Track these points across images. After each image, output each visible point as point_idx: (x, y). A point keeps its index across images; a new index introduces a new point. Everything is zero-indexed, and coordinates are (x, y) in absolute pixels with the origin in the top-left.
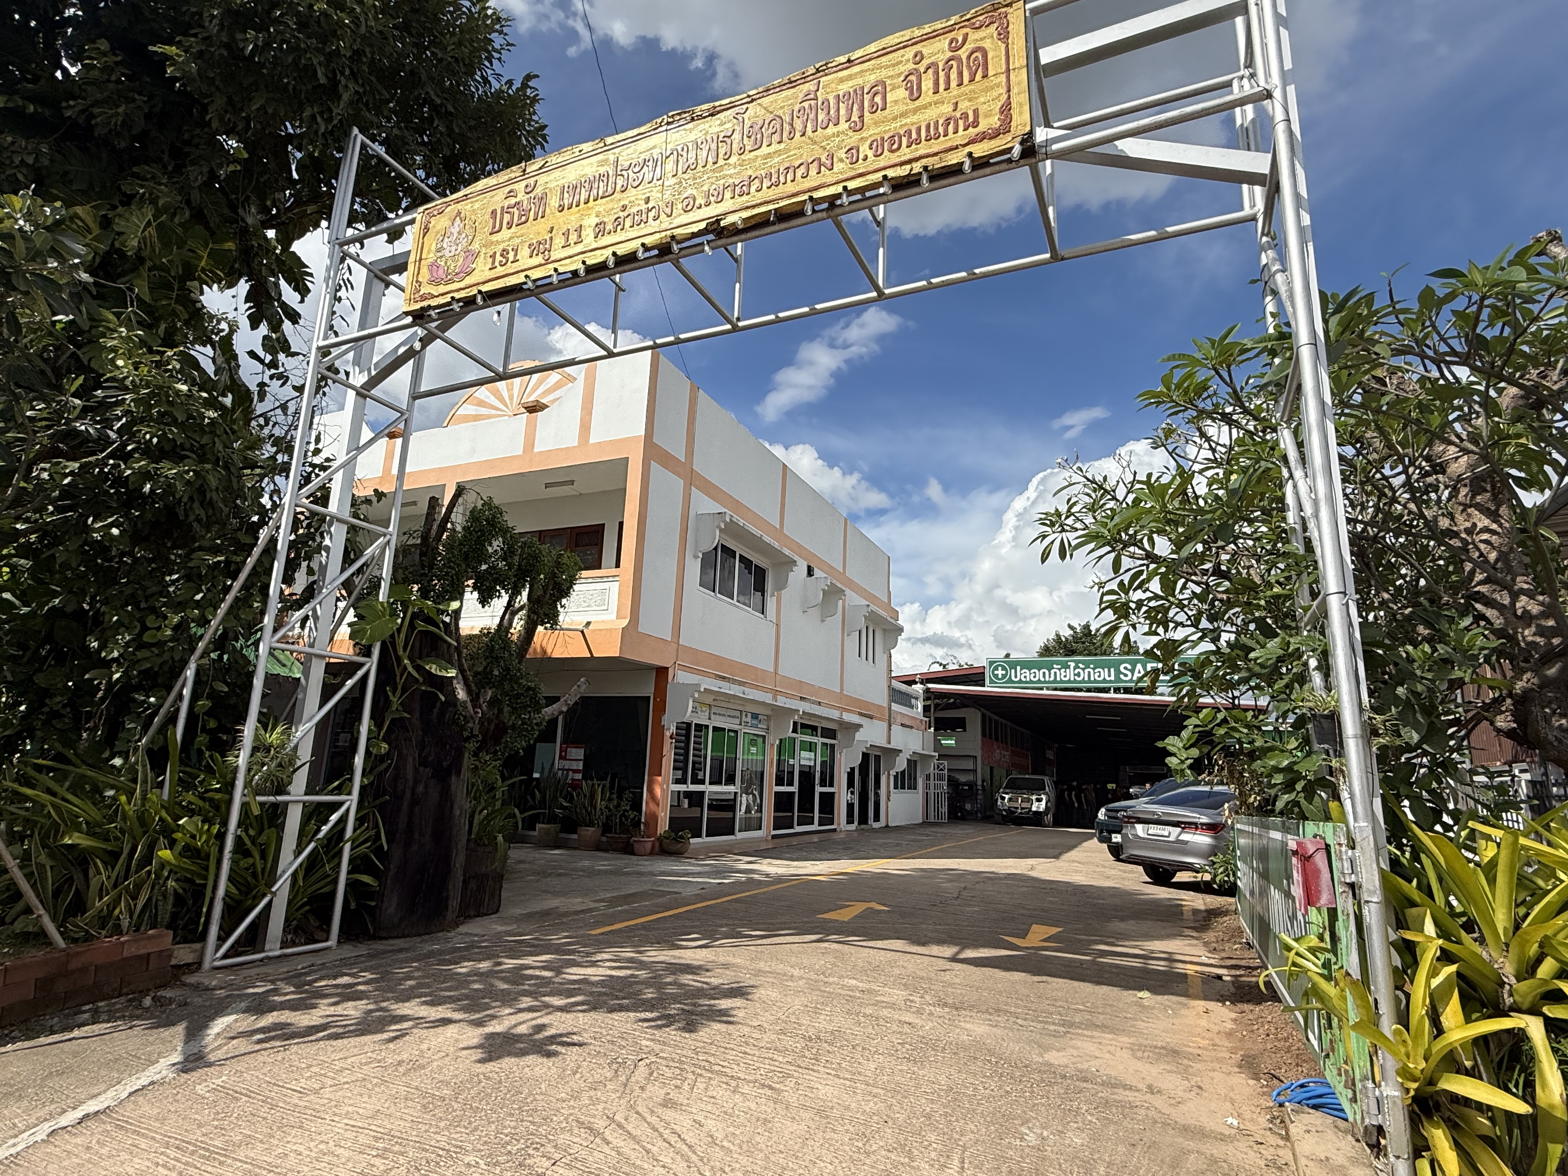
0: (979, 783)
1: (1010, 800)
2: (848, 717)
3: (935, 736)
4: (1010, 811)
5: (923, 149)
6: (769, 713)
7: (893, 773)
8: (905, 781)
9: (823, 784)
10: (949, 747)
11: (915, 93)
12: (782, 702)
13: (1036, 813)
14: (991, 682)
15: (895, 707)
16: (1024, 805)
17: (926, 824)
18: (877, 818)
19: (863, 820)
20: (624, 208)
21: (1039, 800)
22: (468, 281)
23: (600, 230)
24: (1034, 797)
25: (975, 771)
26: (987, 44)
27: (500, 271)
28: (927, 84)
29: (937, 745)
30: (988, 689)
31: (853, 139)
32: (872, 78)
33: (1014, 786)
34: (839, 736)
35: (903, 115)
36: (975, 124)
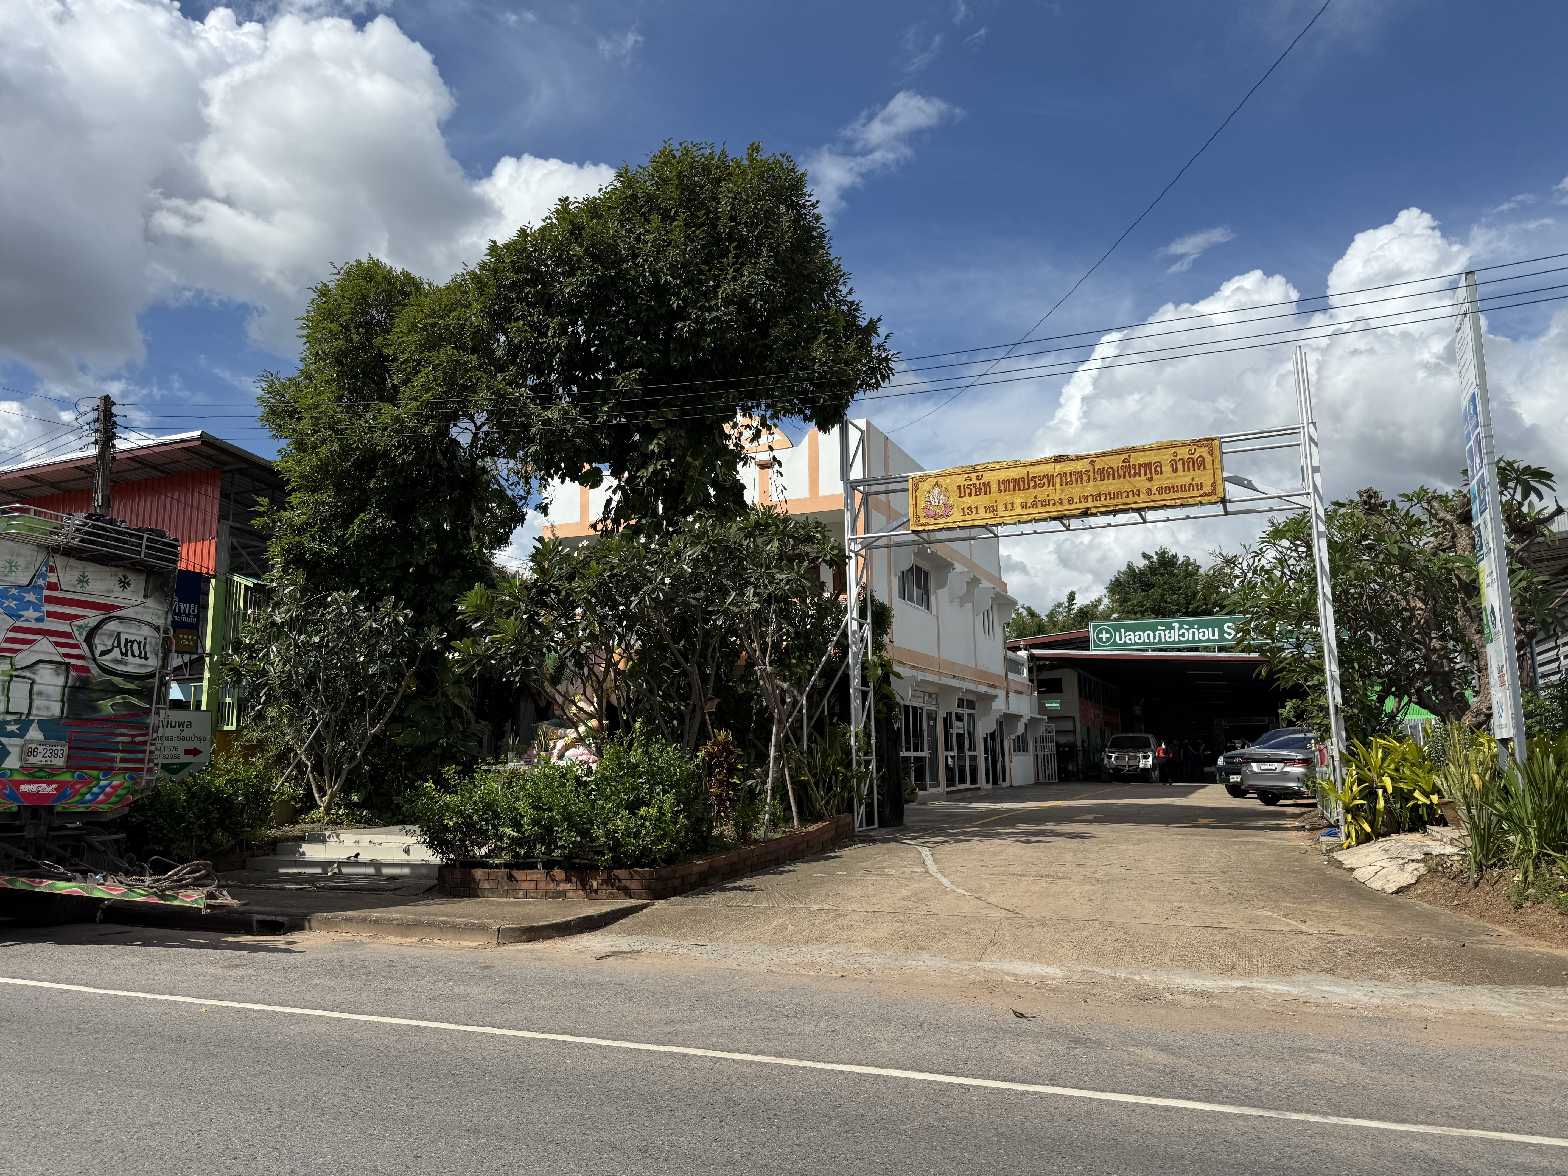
0: (1079, 743)
1: (1117, 758)
2: (983, 689)
3: (1039, 699)
4: (1117, 770)
5: (1180, 495)
6: (937, 691)
7: (1013, 737)
8: (1021, 745)
9: (970, 750)
10: (1053, 710)
11: (1175, 470)
12: (945, 681)
13: (1143, 769)
14: (1096, 645)
15: (1011, 676)
16: (1131, 763)
17: (1037, 783)
18: (1004, 780)
19: (995, 782)
20: (1036, 497)
21: (1146, 757)
22: (949, 519)
23: (1024, 506)
24: (1141, 755)
25: (1074, 732)
26: (1204, 455)
27: (968, 517)
28: (1180, 467)
29: (1042, 709)
30: (1092, 652)
31: (1148, 485)
32: (1155, 459)
33: (1117, 745)
34: (977, 706)
35: (1170, 478)
36: (1201, 489)
